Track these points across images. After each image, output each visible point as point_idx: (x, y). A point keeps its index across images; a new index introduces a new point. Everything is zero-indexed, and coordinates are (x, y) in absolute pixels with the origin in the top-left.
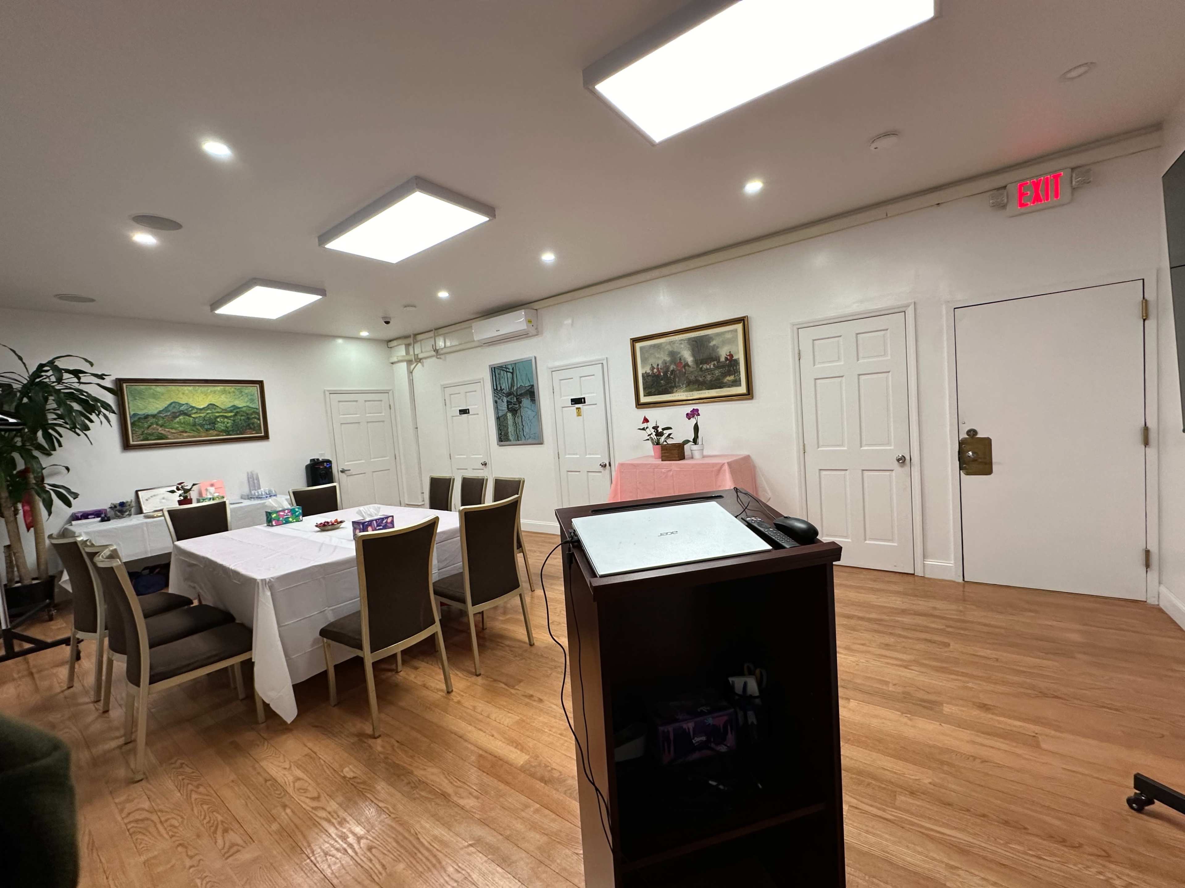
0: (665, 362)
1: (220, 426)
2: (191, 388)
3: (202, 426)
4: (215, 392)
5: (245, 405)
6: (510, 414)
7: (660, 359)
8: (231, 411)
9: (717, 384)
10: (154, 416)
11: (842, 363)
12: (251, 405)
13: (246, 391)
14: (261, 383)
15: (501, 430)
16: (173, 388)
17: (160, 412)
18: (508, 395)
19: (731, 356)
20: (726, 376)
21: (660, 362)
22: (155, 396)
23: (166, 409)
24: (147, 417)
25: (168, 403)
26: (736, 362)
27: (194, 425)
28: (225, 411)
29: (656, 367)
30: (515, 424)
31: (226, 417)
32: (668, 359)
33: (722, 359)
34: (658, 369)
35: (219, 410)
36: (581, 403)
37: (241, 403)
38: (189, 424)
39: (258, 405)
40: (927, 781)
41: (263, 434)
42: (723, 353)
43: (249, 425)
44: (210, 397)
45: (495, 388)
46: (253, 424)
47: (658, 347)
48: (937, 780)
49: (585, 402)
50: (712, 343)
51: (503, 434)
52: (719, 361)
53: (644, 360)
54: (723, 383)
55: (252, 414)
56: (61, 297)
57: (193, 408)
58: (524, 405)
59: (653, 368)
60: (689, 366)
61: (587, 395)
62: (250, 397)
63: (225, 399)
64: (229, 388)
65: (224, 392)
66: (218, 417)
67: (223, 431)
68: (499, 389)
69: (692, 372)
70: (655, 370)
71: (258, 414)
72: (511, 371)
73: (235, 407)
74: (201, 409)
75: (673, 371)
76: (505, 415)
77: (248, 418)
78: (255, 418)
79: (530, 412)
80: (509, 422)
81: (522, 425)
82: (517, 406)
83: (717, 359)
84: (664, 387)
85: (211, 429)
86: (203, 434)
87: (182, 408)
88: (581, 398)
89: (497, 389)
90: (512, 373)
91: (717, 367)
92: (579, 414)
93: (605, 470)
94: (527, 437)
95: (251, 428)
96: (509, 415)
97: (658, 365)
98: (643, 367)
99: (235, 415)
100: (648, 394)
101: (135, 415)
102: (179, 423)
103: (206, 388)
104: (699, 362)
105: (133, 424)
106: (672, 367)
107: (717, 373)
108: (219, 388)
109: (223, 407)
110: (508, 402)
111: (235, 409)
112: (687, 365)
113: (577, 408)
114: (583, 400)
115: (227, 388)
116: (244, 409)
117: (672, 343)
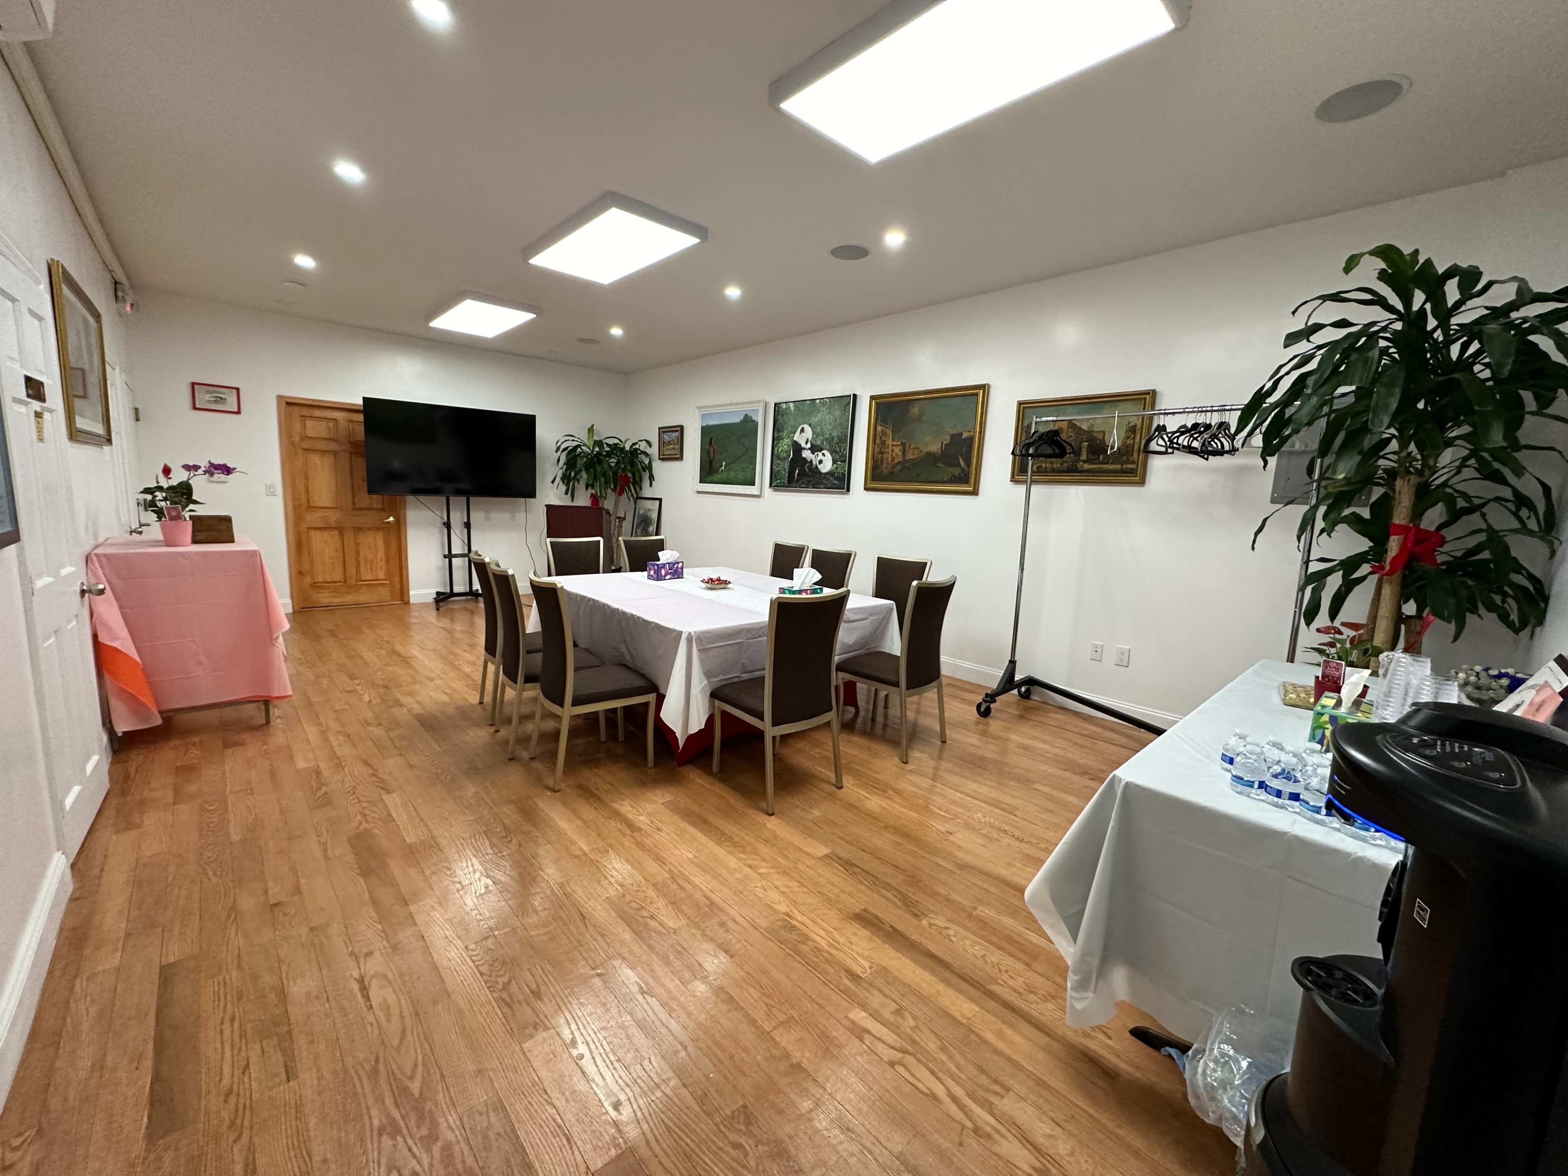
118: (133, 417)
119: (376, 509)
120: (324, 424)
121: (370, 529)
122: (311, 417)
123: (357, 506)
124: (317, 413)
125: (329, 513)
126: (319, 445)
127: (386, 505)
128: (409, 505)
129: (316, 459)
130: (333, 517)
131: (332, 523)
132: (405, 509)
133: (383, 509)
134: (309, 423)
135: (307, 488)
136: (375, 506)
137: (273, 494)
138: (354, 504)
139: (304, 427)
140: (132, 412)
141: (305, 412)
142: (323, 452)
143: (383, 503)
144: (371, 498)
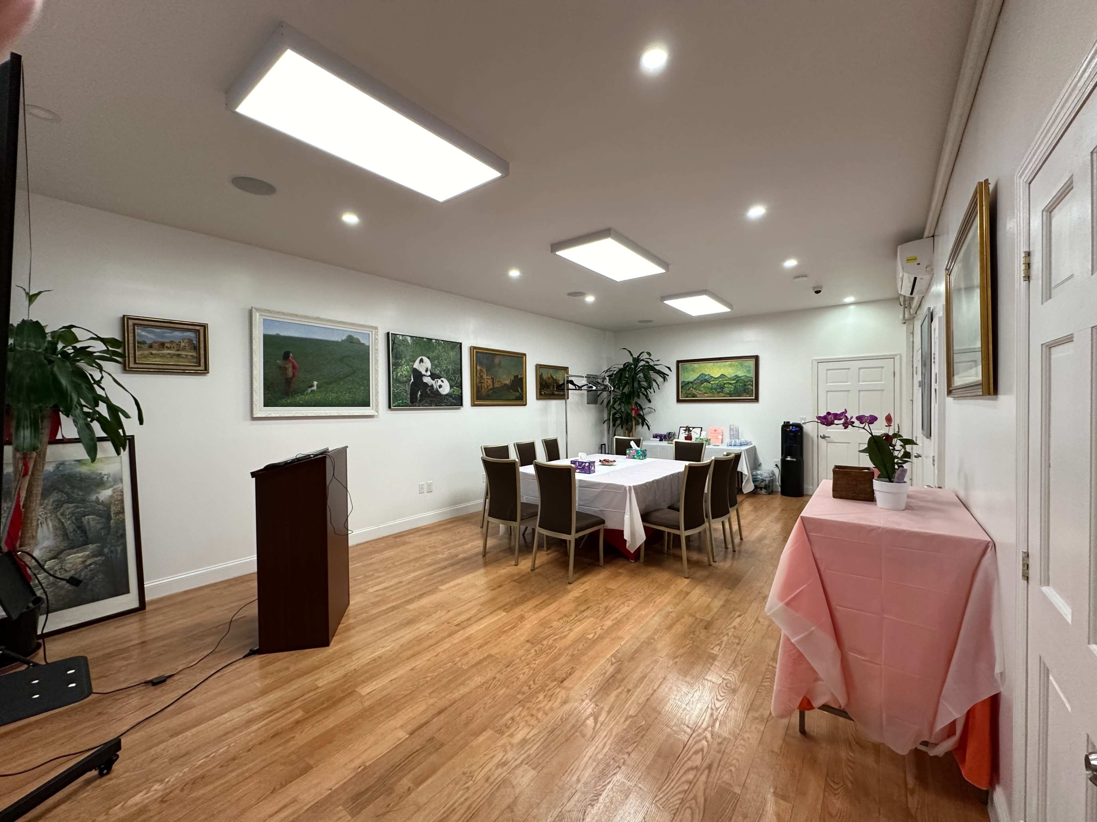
1: (726, 390)
2: (712, 364)
3: (716, 389)
4: (725, 366)
5: (743, 374)
8: (734, 380)
10: (692, 383)
12: (748, 375)
13: (746, 364)
14: (756, 358)
16: (702, 364)
17: (695, 380)
22: (693, 370)
23: (698, 379)
24: (688, 383)
25: (699, 374)
27: (712, 389)
28: (731, 379)
31: (731, 384)
35: (727, 379)
37: (741, 373)
38: (708, 388)
39: (752, 375)
40: (297, 736)
41: (754, 398)
43: (745, 390)
44: (722, 370)
46: (748, 389)
48: (292, 743)
55: (747, 382)
56: (640, 322)
57: (712, 377)
62: (748, 369)
63: (731, 371)
64: (734, 362)
65: (731, 366)
66: (725, 384)
67: (728, 394)
71: (752, 382)
73: (737, 377)
74: (716, 378)
77: (745, 385)
78: (750, 384)
85: (720, 392)
86: (716, 395)
87: (706, 378)
95: (746, 392)
99: (737, 382)
101: (683, 382)
102: (704, 387)
103: (720, 364)
105: (682, 387)
108: (728, 363)
109: (729, 377)
111: (737, 378)
115: (733, 363)
116: (743, 378)
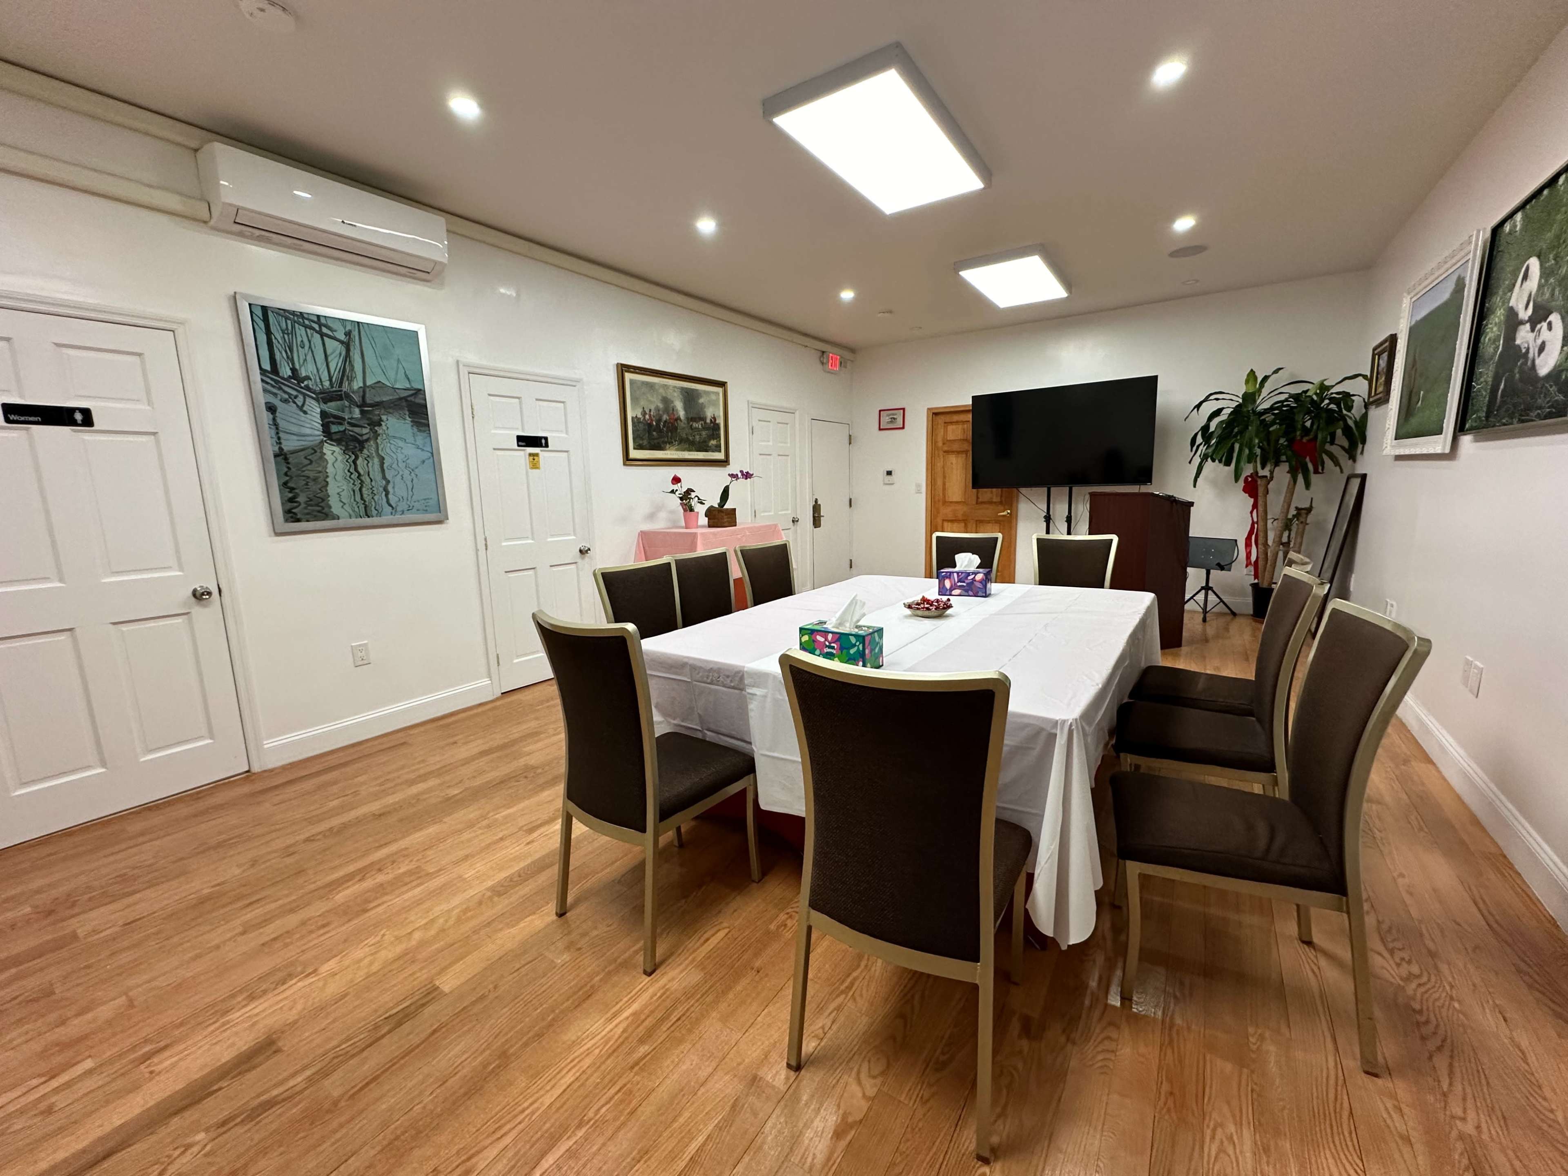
0: (657, 409)
6: (337, 449)
7: (654, 403)
9: (703, 447)
11: (771, 443)
15: (292, 490)
18: (325, 397)
19: (715, 418)
20: (710, 440)
21: (653, 408)
26: (717, 427)
29: (648, 412)
30: (355, 474)
32: (661, 406)
33: (708, 421)
34: (650, 415)
36: (540, 445)
42: (709, 413)
45: (267, 366)
47: (651, 386)
49: (547, 446)
50: (701, 401)
51: (302, 499)
52: (705, 423)
53: (635, 400)
54: (708, 446)
58: (391, 432)
59: (644, 413)
60: (681, 420)
61: (554, 434)
68: (286, 371)
69: (684, 428)
70: (647, 417)
72: (342, 337)
75: (665, 421)
76: (314, 453)
79: (410, 450)
80: (330, 470)
81: (384, 477)
82: (365, 431)
83: (703, 419)
84: (656, 441)
88: (541, 438)
89: (275, 369)
90: (347, 345)
91: (704, 428)
92: (535, 466)
93: (583, 559)
94: (403, 506)
96: (332, 453)
97: (650, 411)
98: (633, 409)
100: (639, 447)
104: (691, 419)
106: (665, 417)
107: (704, 433)
110: (324, 415)
112: (678, 419)
113: (530, 455)
114: (543, 441)
117: (665, 387)
118: (847, 441)
119: (995, 503)
120: (960, 427)
121: (989, 522)
122: (951, 423)
123: (980, 500)
124: (956, 418)
125: (958, 507)
126: (956, 447)
127: (1003, 499)
128: (1022, 498)
129: (953, 459)
130: (961, 510)
131: (960, 516)
132: (1017, 501)
133: (1001, 503)
134: (950, 428)
135: (944, 484)
136: (994, 500)
137: (919, 492)
138: (978, 498)
139: (946, 431)
140: (847, 438)
141: (948, 418)
142: (958, 452)
143: (1001, 496)
144: (992, 492)
